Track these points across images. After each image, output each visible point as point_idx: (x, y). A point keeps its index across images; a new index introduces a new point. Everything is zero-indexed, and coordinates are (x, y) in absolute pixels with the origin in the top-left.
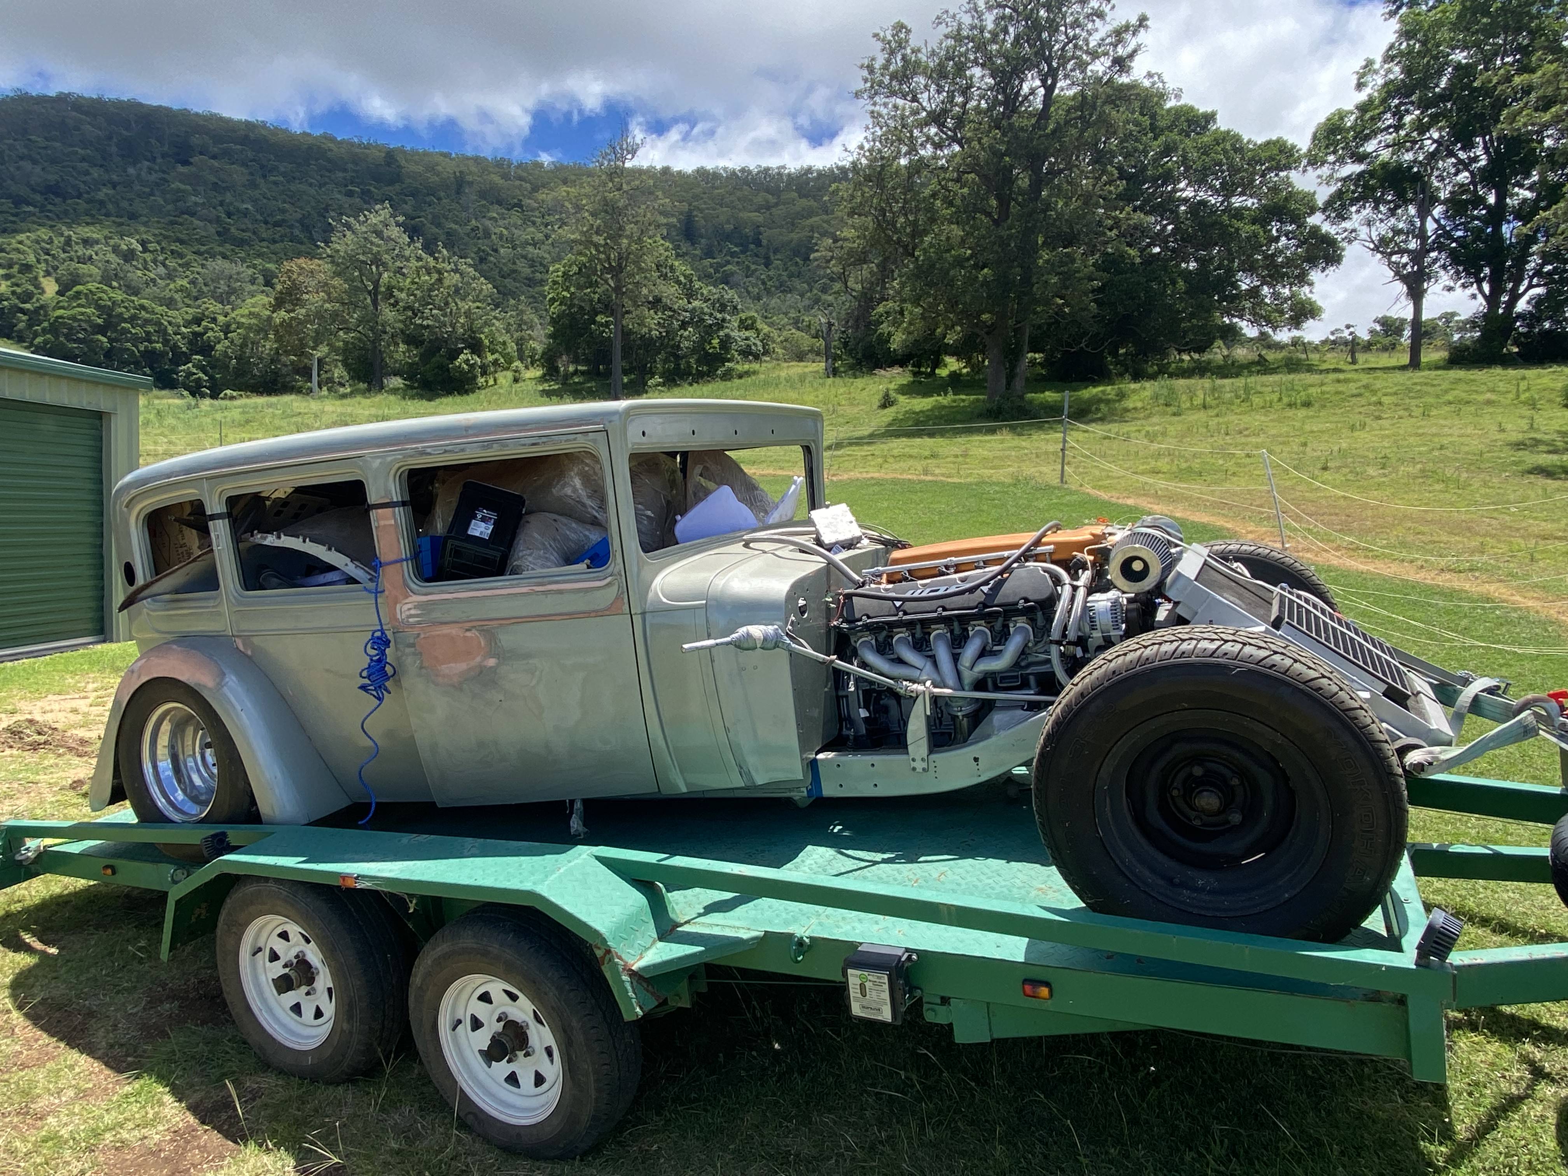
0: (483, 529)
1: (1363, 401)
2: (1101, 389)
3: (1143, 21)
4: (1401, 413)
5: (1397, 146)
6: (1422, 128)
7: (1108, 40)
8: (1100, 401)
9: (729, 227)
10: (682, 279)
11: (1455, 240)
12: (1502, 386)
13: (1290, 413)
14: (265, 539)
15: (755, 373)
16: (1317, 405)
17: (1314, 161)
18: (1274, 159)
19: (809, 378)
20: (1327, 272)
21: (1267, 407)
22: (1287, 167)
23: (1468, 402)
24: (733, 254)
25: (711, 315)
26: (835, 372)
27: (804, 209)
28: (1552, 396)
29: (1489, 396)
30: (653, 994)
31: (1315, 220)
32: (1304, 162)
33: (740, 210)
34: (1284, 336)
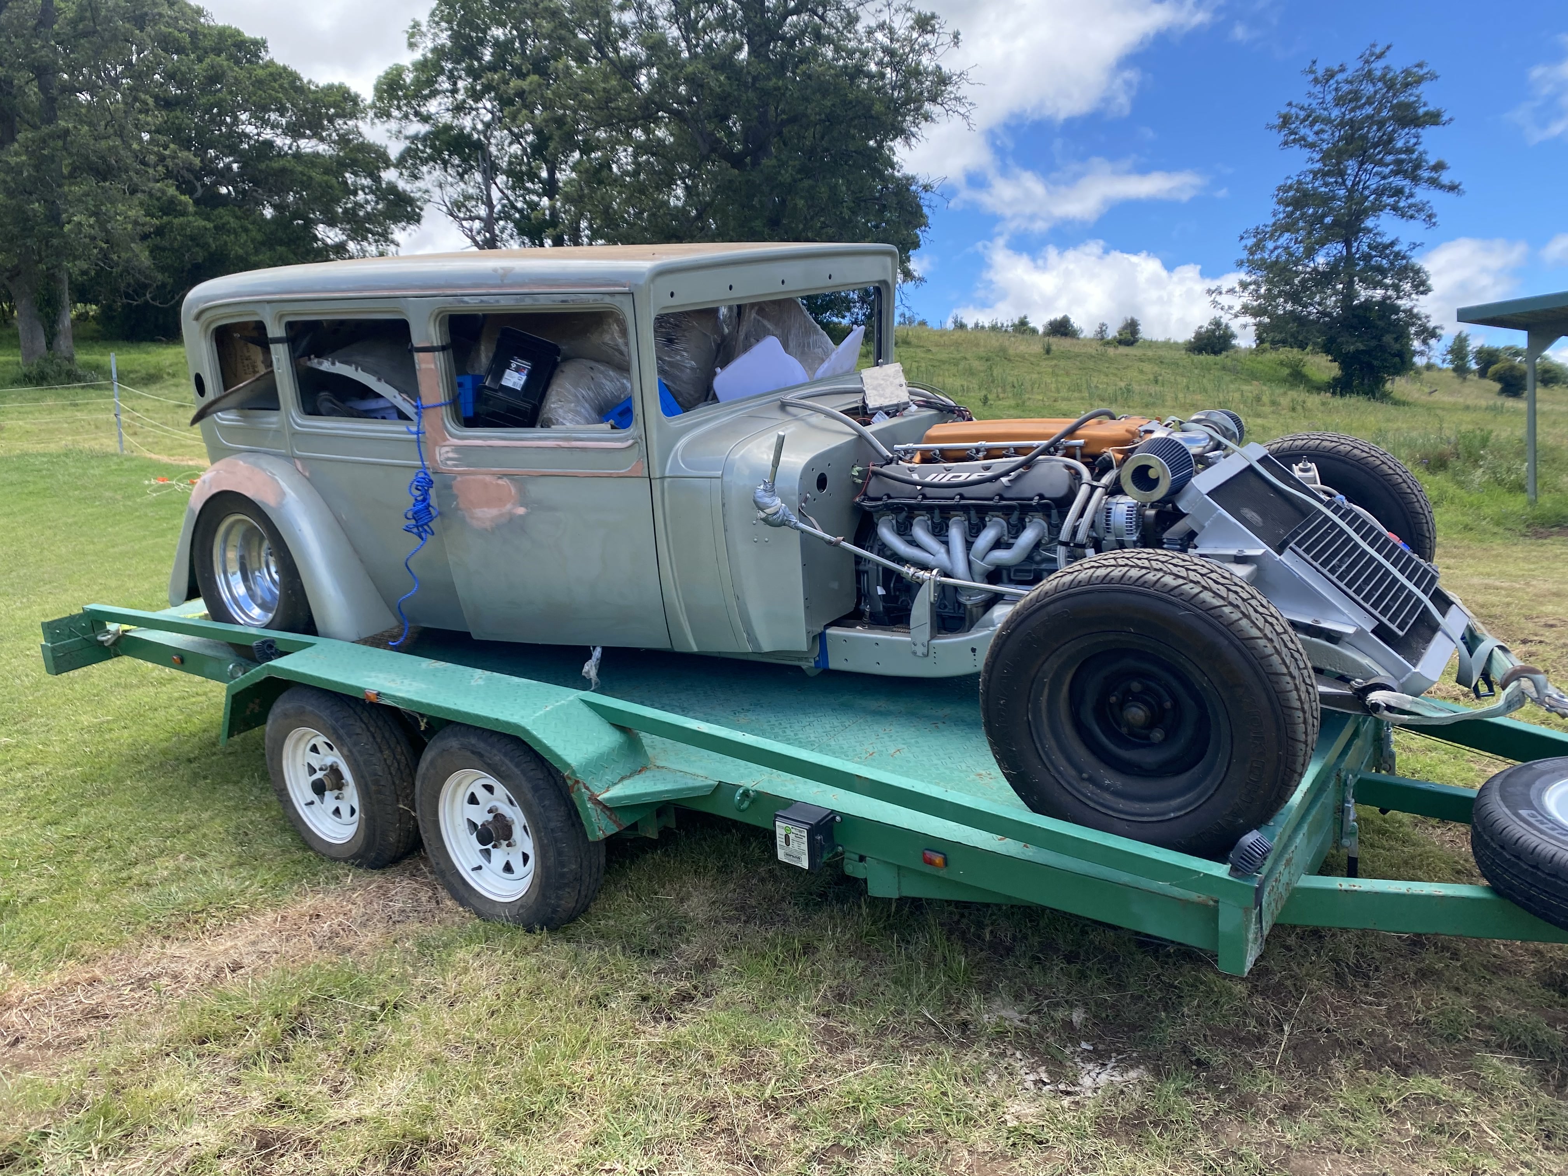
0: (516, 380)
5: (455, 110)
6: (476, 96)
11: (518, 210)
14: (320, 364)
17: (381, 114)
18: (338, 106)
20: (408, 230)
30: (615, 822)
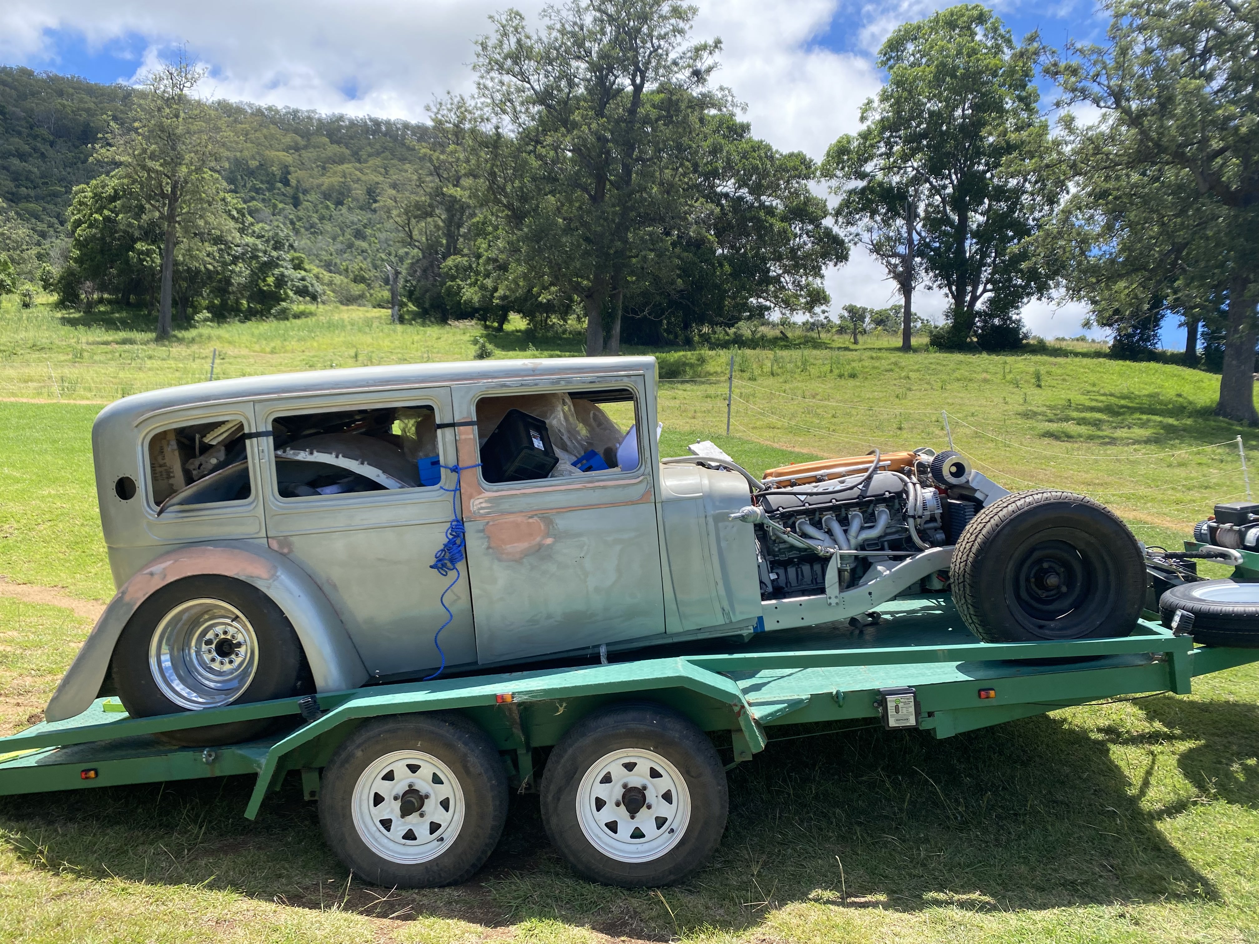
1: (895, 375)
2: (682, 353)
3: (718, 43)
4: (926, 386)
5: (887, 169)
6: (906, 158)
7: (689, 54)
8: (685, 364)
9: (254, 164)
10: (235, 213)
11: (932, 250)
12: (992, 368)
13: (843, 382)
15: (311, 314)
16: (861, 377)
17: (827, 174)
18: (797, 170)
19: (375, 324)
20: (838, 267)
21: (822, 377)
22: (807, 177)
23: (971, 380)
24: (257, 191)
25: (265, 252)
26: (402, 320)
27: (335, 154)
28: (1028, 378)
29: (984, 375)
31: (828, 222)
32: (818, 173)
33: (267, 148)
34: (800, 318)
